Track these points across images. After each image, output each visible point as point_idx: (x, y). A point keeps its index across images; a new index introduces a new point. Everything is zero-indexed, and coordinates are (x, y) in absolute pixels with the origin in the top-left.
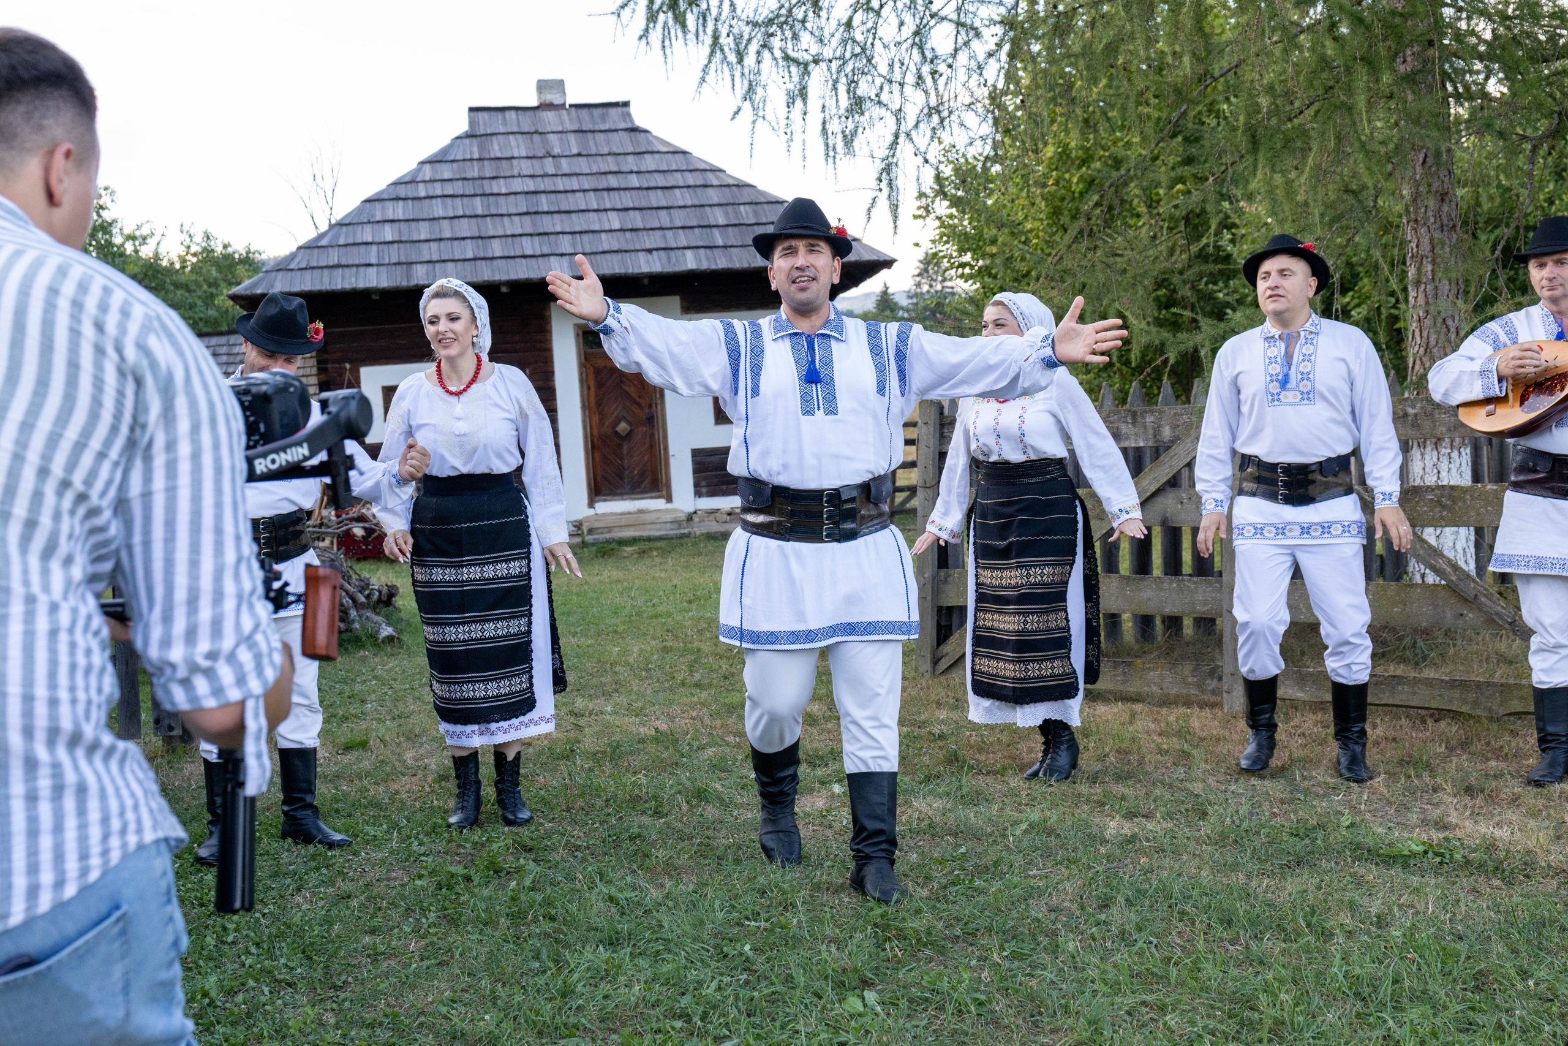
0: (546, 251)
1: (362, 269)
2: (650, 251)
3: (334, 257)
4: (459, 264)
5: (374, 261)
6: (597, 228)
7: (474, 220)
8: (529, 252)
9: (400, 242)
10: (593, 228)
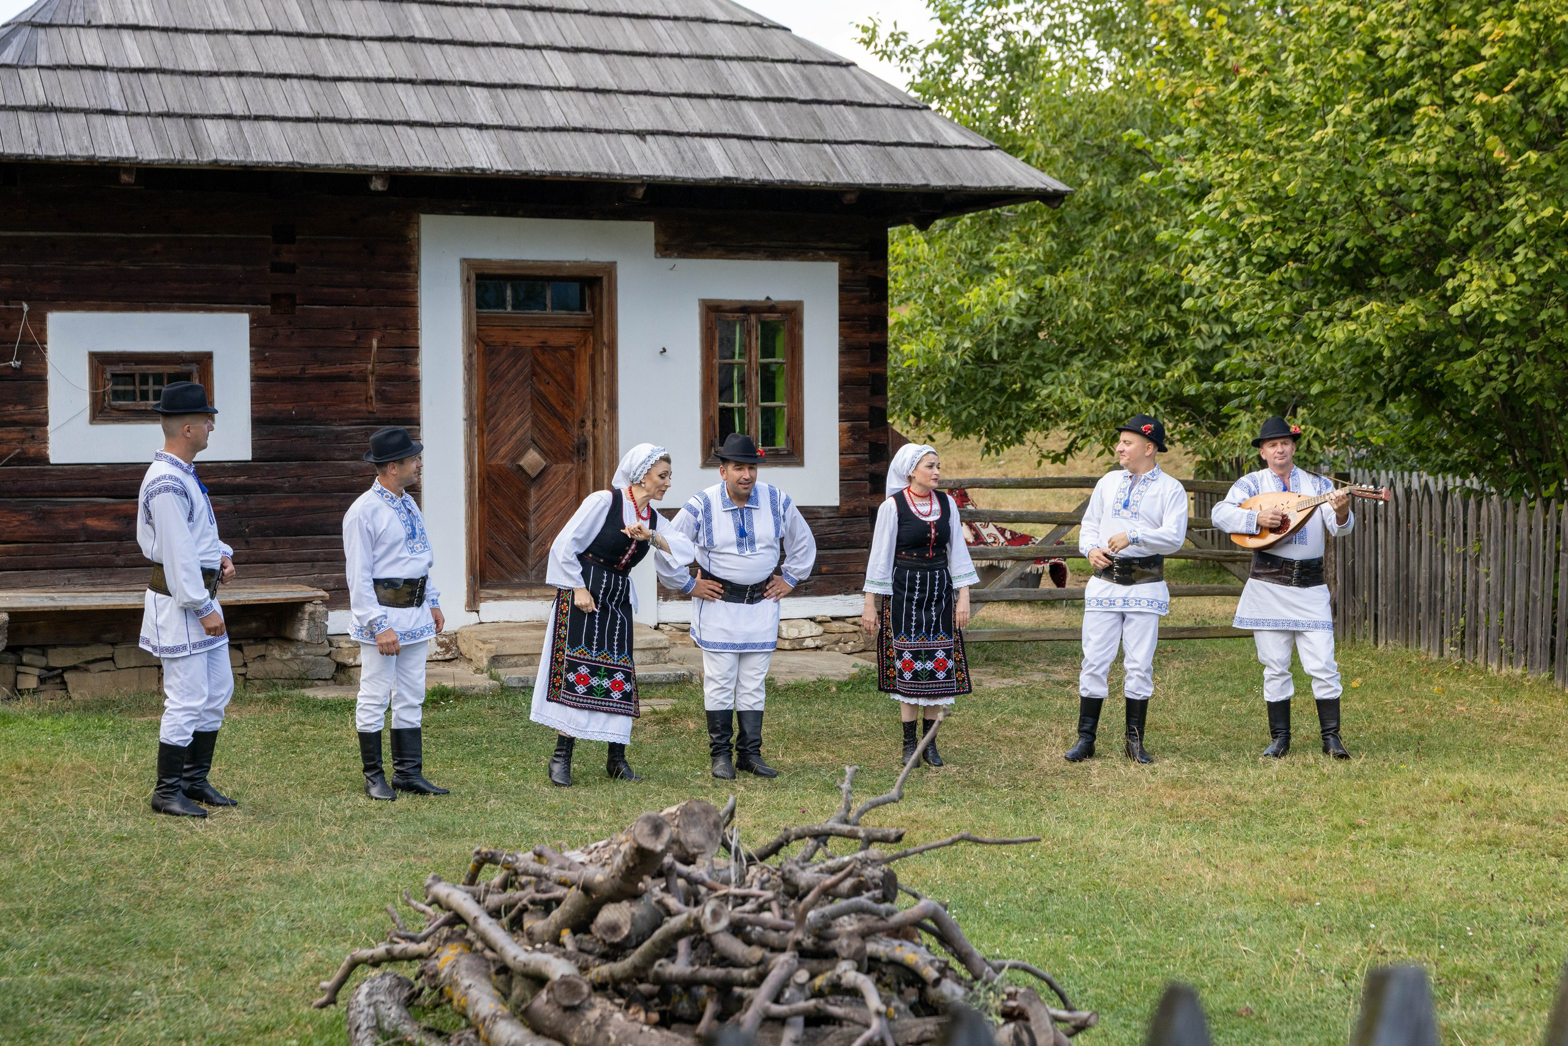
1: (97, 120)
2: (641, 134)
3: (35, 89)
4: (288, 125)
5: (118, 105)
7: (294, 42)
8: (416, 115)
9: (163, 71)
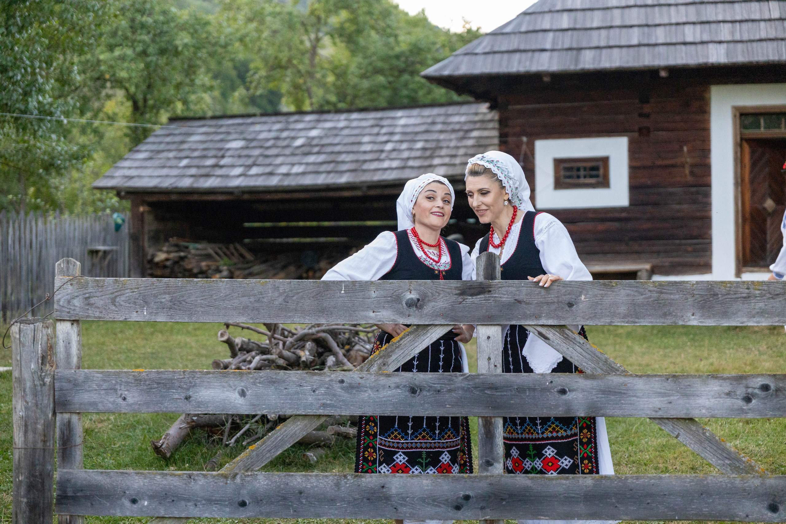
0: (706, 38)
1: (537, 54)
3: (514, 43)
4: (624, 50)
5: (548, 46)
6: (757, 17)
7: (643, 10)
8: (689, 39)
9: (574, 29)
10: (753, 17)
